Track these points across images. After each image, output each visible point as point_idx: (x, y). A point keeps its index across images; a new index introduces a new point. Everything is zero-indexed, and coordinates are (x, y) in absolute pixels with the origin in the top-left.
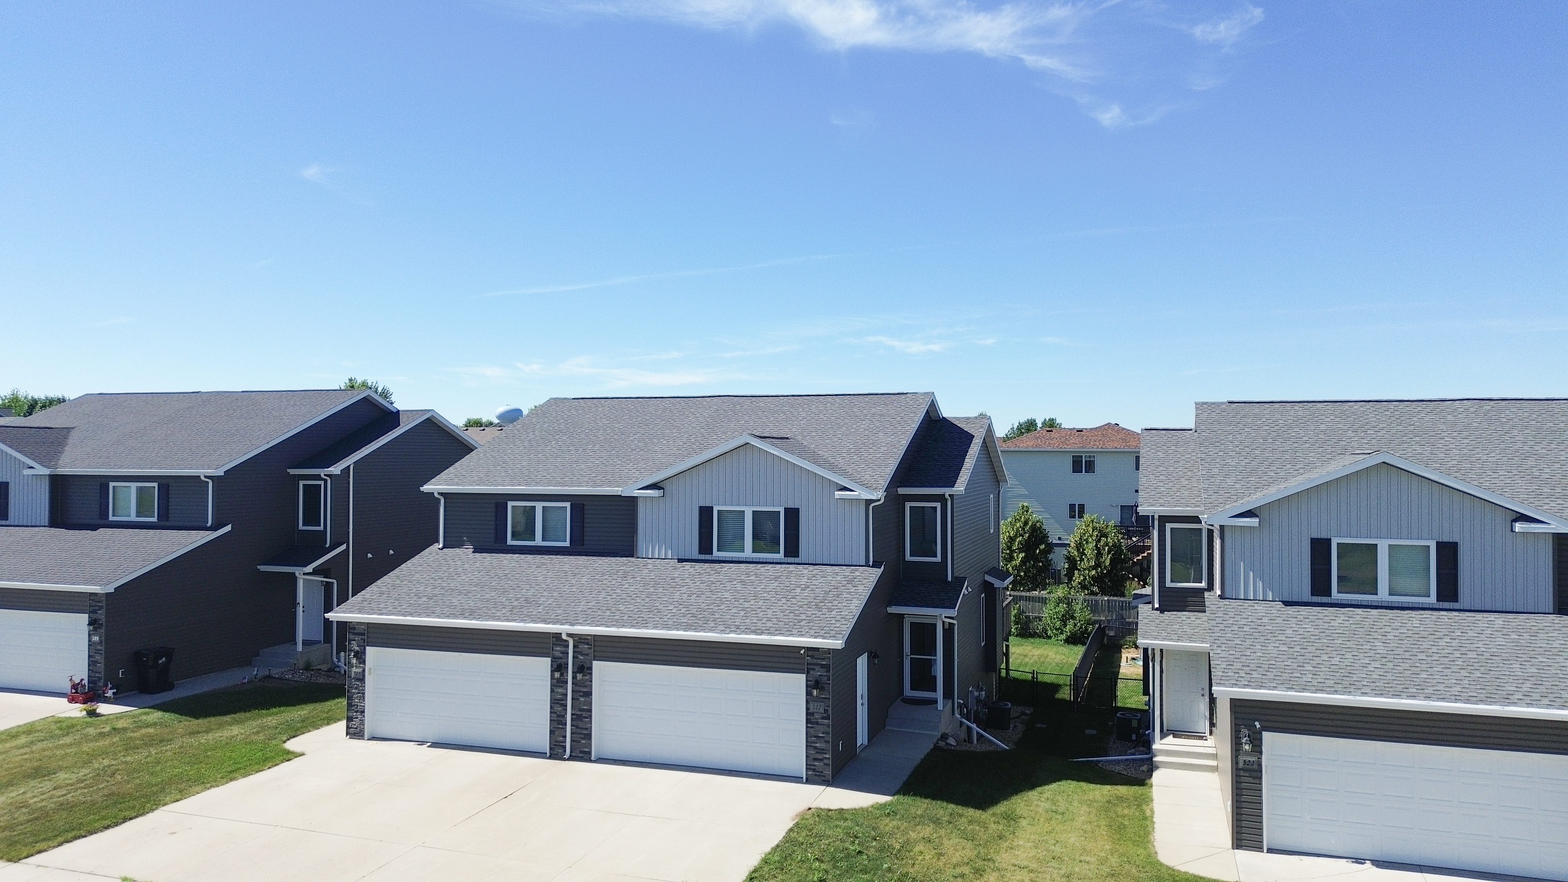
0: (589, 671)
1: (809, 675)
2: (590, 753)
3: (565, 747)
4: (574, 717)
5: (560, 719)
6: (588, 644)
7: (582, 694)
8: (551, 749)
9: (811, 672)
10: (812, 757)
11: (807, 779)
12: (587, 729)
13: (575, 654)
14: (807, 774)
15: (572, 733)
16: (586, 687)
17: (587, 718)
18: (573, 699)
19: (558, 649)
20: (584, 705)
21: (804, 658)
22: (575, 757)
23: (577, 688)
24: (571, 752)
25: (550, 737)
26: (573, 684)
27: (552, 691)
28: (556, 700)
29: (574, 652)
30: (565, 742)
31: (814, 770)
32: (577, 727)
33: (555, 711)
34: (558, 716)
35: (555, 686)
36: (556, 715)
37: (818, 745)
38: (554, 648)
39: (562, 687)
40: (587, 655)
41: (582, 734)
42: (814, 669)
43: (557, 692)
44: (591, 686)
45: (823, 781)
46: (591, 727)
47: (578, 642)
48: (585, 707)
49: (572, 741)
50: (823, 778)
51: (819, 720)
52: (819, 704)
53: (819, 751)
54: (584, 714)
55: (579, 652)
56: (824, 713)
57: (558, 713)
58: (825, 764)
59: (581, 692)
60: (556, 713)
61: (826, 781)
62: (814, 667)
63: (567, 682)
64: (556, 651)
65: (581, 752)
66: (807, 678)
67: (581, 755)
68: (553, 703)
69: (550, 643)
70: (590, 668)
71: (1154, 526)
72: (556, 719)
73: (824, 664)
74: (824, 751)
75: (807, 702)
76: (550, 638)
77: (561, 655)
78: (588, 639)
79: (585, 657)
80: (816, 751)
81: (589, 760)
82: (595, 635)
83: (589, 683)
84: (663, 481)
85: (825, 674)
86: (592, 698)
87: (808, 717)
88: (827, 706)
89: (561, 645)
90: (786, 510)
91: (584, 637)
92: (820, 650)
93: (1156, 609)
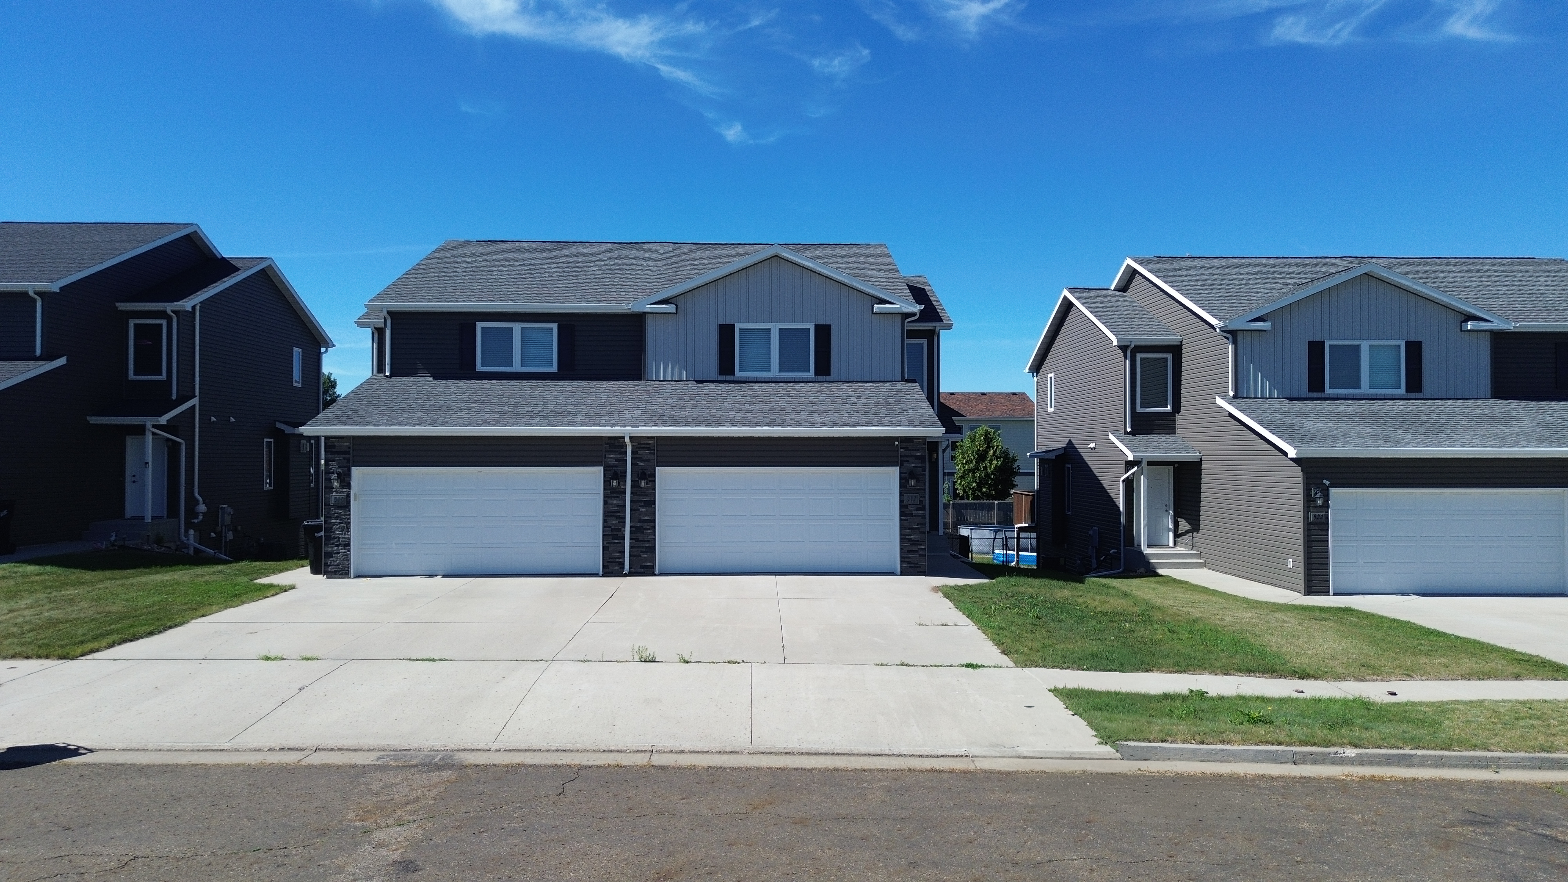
0: (651, 479)
1: (902, 467)
2: (653, 567)
3: (623, 563)
4: (633, 529)
5: (615, 533)
6: (649, 449)
7: (643, 504)
8: (605, 565)
9: (905, 464)
10: (906, 549)
11: (901, 572)
12: (649, 541)
13: (634, 460)
14: (901, 568)
15: (631, 547)
16: (647, 496)
17: (649, 529)
18: (632, 510)
19: (611, 456)
20: (646, 516)
21: (898, 451)
22: (636, 571)
23: (636, 498)
24: (631, 567)
25: (604, 554)
26: (631, 493)
27: (605, 503)
28: (611, 512)
29: (633, 458)
30: (623, 557)
31: (909, 563)
32: (637, 540)
33: (610, 525)
34: (613, 530)
35: (608, 497)
36: (610, 529)
37: (912, 537)
38: (608, 456)
39: (618, 497)
40: (649, 461)
41: (643, 547)
42: (908, 461)
43: (612, 504)
44: (654, 495)
45: (918, 572)
46: (654, 540)
47: (637, 448)
48: (646, 518)
49: (631, 556)
50: (919, 570)
51: (913, 512)
52: (913, 495)
53: (914, 542)
54: (645, 525)
55: (637, 458)
56: (919, 504)
57: (613, 527)
58: (920, 555)
59: (641, 501)
60: (610, 527)
61: (921, 572)
62: (907, 459)
63: (624, 492)
64: (611, 458)
65: (643, 567)
66: (900, 470)
67: (642, 570)
68: (606, 516)
69: (602, 451)
70: (653, 475)
71: (1125, 357)
72: (610, 533)
73: (919, 454)
74: (919, 543)
75: (901, 495)
76: (602, 445)
77: (616, 463)
78: (650, 444)
79: (646, 463)
80: (911, 543)
81: (655, 575)
82: (658, 438)
83: (651, 491)
84: (676, 297)
85: (920, 465)
86: (655, 508)
87: (902, 510)
88: (922, 497)
89: (616, 450)
90: (817, 327)
91: (645, 442)
92: (914, 441)
93: (1128, 433)
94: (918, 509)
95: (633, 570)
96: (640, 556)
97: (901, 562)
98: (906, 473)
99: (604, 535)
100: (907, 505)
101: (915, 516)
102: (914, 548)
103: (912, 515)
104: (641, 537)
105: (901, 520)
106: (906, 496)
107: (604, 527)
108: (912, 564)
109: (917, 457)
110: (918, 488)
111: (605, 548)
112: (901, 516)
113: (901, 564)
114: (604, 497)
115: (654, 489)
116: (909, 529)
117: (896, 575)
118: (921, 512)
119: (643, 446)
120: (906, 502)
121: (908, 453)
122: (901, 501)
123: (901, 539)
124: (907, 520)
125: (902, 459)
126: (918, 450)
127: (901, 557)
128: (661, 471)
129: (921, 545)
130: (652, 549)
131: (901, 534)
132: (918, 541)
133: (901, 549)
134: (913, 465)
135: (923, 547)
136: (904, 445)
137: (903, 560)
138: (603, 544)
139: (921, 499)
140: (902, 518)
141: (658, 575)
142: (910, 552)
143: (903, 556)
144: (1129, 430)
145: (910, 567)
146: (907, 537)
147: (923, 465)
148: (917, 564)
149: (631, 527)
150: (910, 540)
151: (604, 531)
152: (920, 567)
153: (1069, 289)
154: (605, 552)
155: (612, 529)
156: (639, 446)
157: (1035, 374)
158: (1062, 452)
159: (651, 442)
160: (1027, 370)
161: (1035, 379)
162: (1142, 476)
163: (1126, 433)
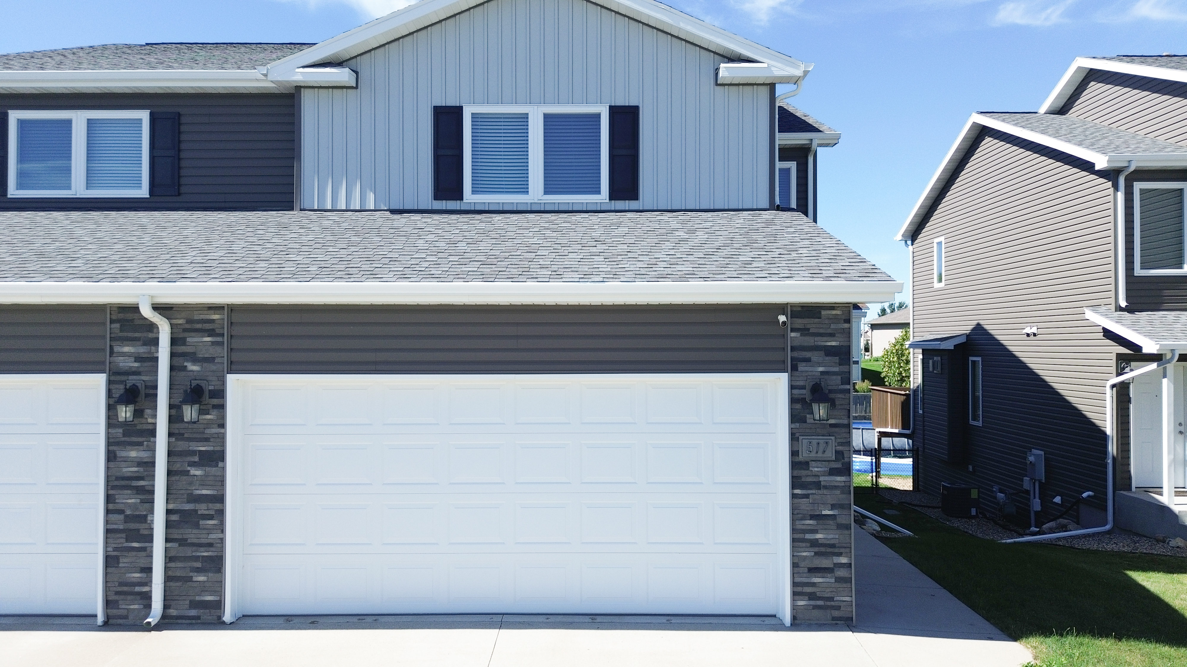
0: (215, 401)
1: (796, 373)
2: (219, 605)
3: (147, 597)
4: (174, 517)
5: (132, 526)
6: (211, 333)
7: (196, 459)
8: (108, 603)
9: (802, 367)
10: (805, 565)
11: (794, 618)
12: (210, 545)
13: (176, 359)
14: (794, 607)
15: (169, 559)
16: (207, 440)
17: (211, 517)
18: (169, 473)
19: (126, 349)
20: (203, 485)
21: (784, 336)
22: (178, 617)
23: (182, 446)
24: (166, 607)
25: (106, 574)
26: (170, 435)
27: (111, 457)
28: (124, 478)
29: (173, 355)
30: (148, 582)
31: (812, 596)
32: (183, 542)
33: (121, 507)
34: (128, 519)
35: (118, 444)
36: (121, 517)
37: (819, 536)
38: (116, 349)
39: (140, 444)
40: (211, 360)
41: (196, 558)
42: (808, 360)
43: (126, 460)
44: (222, 439)
45: (834, 619)
46: (222, 541)
47: (185, 330)
48: (205, 492)
49: (168, 579)
50: (836, 613)
51: (822, 479)
52: (822, 440)
53: (823, 549)
54: (202, 508)
55: (184, 355)
56: (837, 460)
57: (128, 512)
58: (839, 580)
59: (193, 453)
60: (121, 512)
61: (840, 619)
62: (807, 354)
63: (153, 433)
64: (123, 354)
65: (195, 604)
66: (791, 380)
67: (193, 613)
68: (114, 487)
69: (104, 337)
70: (220, 393)
71: (1116, 187)
72: (121, 527)
74: (836, 550)
75: (794, 437)
76: (104, 324)
77: (136, 365)
78: (213, 321)
79: (205, 365)
80: (816, 549)
81: (218, 624)
82: (232, 309)
83: (215, 430)
84: (356, 57)
85: (836, 369)
86: (224, 469)
87: (796, 473)
88: (841, 444)
89: (137, 335)
90: (614, 110)
91: (202, 317)
92: (824, 312)
93: (1121, 309)
94: (833, 472)
95: (173, 612)
96: (190, 579)
97: (795, 594)
98: (803, 388)
99: (107, 531)
100: (808, 463)
101: (825, 487)
102: (825, 563)
103: (818, 485)
104: (191, 534)
105: (793, 496)
106: (804, 442)
107: (108, 512)
108: (819, 599)
109: (829, 352)
110: (833, 421)
111: (110, 561)
112: (793, 486)
113: (793, 600)
114: (109, 444)
115: (223, 426)
116: (812, 517)
117: (779, 627)
118: (839, 478)
119: (199, 326)
120: (803, 456)
121: (809, 341)
122: (794, 453)
123: (794, 540)
124: (807, 496)
125: (796, 354)
126: (832, 335)
127: (794, 584)
128: (236, 382)
129: (840, 554)
130: (217, 564)
131: (794, 530)
132: (833, 546)
133: (794, 565)
134: (821, 369)
135: (844, 560)
136: (799, 323)
137: (799, 589)
138: (106, 551)
139: (840, 448)
140: (795, 491)
141: (233, 626)
142: (814, 570)
143: (798, 580)
144: (1123, 304)
145: (815, 607)
146: (808, 536)
147: (844, 369)
148: (831, 599)
149: (168, 512)
150: (814, 543)
151: (107, 522)
152: (838, 608)
154: (110, 570)
155: (127, 516)
156: (188, 326)
157: (909, 242)
158: (963, 340)
159: (216, 317)
160: (899, 237)
161: (911, 248)
162: (1165, 381)
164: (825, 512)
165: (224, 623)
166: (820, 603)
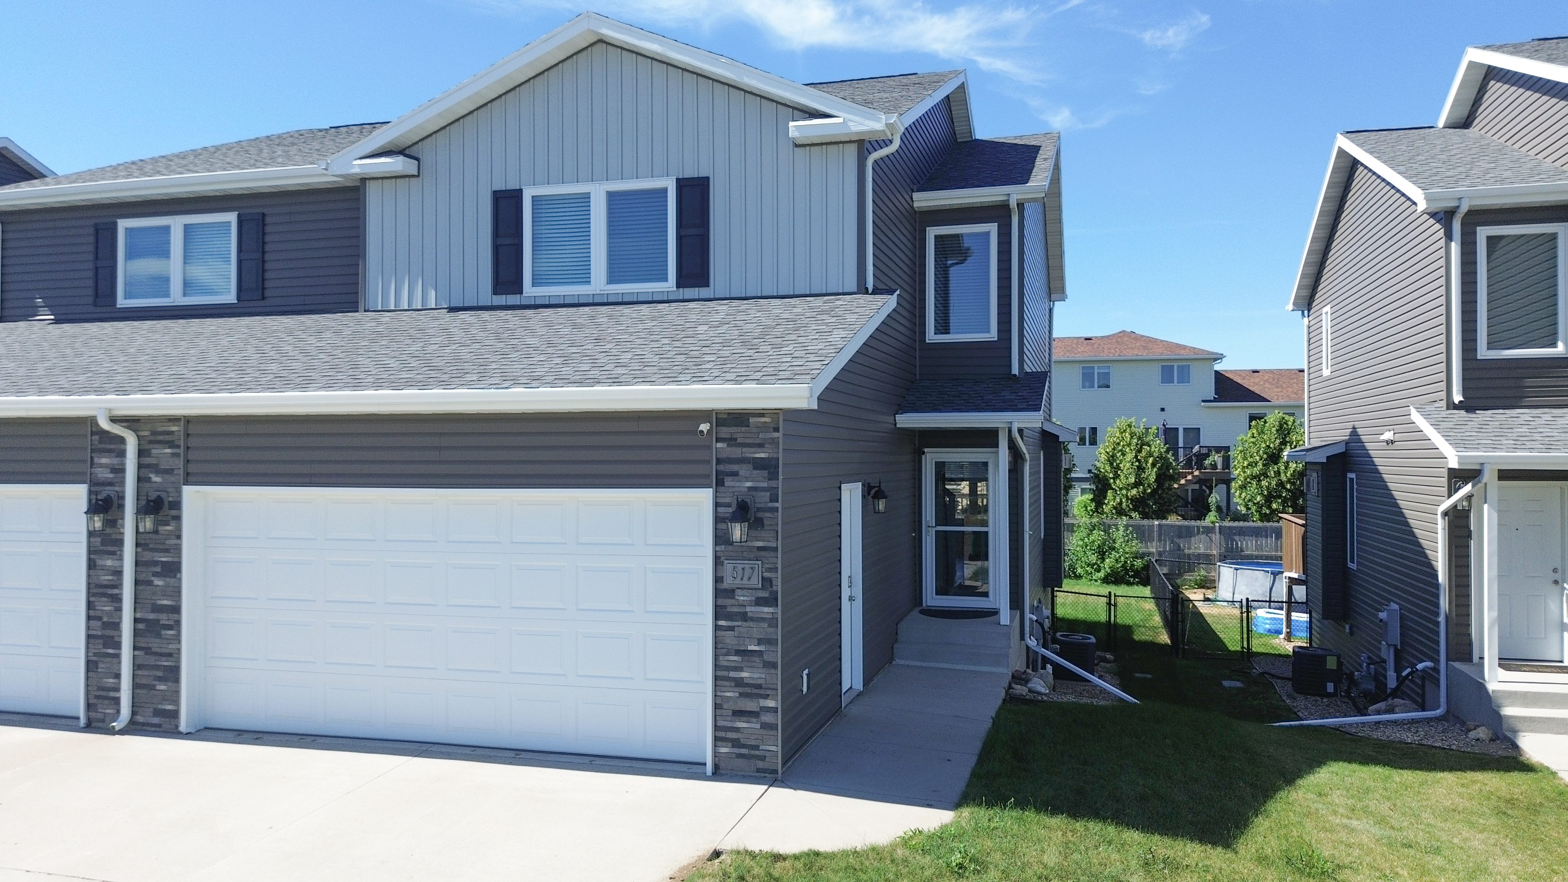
0: (174, 513)
1: (721, 489)
2: (175, 715)
3: (117, 701)
4: (141, 626)
5: (106, 632)
6: (172, 444)
7: (158, 569)
8: (89, 706)
9: (729, 481)
10: (729, 706)
11: (716, 767)
12: (170, 655)
13: (142, 470)
14: (715, 754)
15: (137, 666)
16: (167, 551)
17: (170, 627)
18: (137, 582)
19: (104, 461)
20: (164, 596)
21: (709, 447)
22: (144, 724)
23: (148, 556)
24: (134, 713)
25: (87, 678)
26: (134, 545)
27: (91, 565)
28: (101, 586)
29: (140, 466)
30: (118, 689)
31: (736, 743)
32: (148, 651)
33: (98, 614)
34: (104, 626)
35: (96, 552)
36: (99, 623)
37: (744, 674)
38: (96, 460)
39: (111, 553)
40: (170, 471)
41: (157, 667)
42: (735, 474)
43: (103, 568)
44: (178, 549)
45: (758, 770)
46: (179, 651)
47: (151, 442)
48: (165, 602)
49: (136, 686)
50: (761, 764)
51: (748, 609)
52: (748, 564)
53: (748, 690)
54: (164, 618)
55: (148, 466)
56: (763, 588)
57: (105, 619)
58: (764, 726)
59: (155, 563)
60: (99, 618)
61: (764, 771)
62: (735, 468)
63: (122, 542)
64: (101, 466)
65: (158, 713)
66: (716, 497)
67: (156, 720)
68: (94, 595)
69: (86, 449)
70: (177, 505)
71: (1449, 236)
72: (99, 633)
73: (762, 455)
74: (762, 692)
75: (718, 561)
76: (86, 436)
77: (111, 476)
78: (172, 433)
79: (166, 476)
80: (741, 690)
81: (174, 733)
82: (188, 420)
83: (174, 541)
84: (417, 143)
85: (765, 485)
86: (180, 579)
87: (721, 602)
88: (770, 570)
89: (112, 447)
90: (683, 185)
91: (164, 429)
92: (752, 420)
93: (1456, 407)
94: (759, 602)
95: (140, 719)
96: (152, 688)
97: (716, 739)
98: (728, 505)
99: (89, 637)
100: (733, 591)
101: (752, 619)
102: (750, 705)
103: (744, 617)
104: (155, 644)
105: (717, 628)
106: (728, 566)
107: (89, 618)
108: (744, 746)
109: (759, 464)
110: (760, 544)
111: (91, 666)
112: (717, 616)
113: (715, 746)
114: (90, 552)
115: (179, 537)
116: (738, 652)
117: (702, 777)
118: (766, 609)
119: (161, 438)
120: (728, 583)
121: (737, 452)
122: (718, 580)
123: (716, 678)
124: (732, 629)
125: (721, 467)
126: (760, 446)
127: (716, 728)
128: (189, 493)
129: (766, 697)
130: (173, 674)
131: (716, 666)
132: (759, 687)
133: (717, 707)
134: (749, 484)
135: (771, 703)
136: (725, 432)
137: (722, 734)
138: (87, 656)
139: (767, 575)
140: (722, 623)
141: (188, 736)
142: (739, 714)
143: (721, 723)
144: (1457, 398)
145: (740, 756)
146: (733, 674)
147: (773, 484)
148: (756, 748)
149: (136, 620)
150: (739, 683)
151: (88, 628)
152: (763, 758)
153: (1348, 132)
154: (91, 674)
155: (104, 623)
156: (152, 438)
157: (1306, 312)
158: (1341, 449)
159: (174, 429)
160: (1290, 307)
161: (1306, 320)
162: (1486, 506)
163: (1451, 405)
164: (750, 648)
165: (181, 733)
166: (744, 751)
